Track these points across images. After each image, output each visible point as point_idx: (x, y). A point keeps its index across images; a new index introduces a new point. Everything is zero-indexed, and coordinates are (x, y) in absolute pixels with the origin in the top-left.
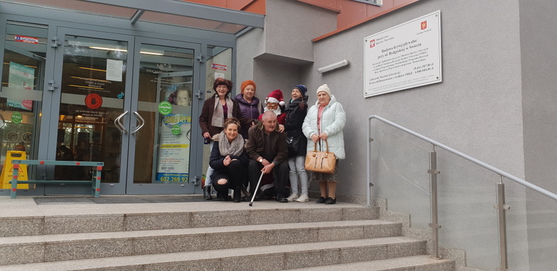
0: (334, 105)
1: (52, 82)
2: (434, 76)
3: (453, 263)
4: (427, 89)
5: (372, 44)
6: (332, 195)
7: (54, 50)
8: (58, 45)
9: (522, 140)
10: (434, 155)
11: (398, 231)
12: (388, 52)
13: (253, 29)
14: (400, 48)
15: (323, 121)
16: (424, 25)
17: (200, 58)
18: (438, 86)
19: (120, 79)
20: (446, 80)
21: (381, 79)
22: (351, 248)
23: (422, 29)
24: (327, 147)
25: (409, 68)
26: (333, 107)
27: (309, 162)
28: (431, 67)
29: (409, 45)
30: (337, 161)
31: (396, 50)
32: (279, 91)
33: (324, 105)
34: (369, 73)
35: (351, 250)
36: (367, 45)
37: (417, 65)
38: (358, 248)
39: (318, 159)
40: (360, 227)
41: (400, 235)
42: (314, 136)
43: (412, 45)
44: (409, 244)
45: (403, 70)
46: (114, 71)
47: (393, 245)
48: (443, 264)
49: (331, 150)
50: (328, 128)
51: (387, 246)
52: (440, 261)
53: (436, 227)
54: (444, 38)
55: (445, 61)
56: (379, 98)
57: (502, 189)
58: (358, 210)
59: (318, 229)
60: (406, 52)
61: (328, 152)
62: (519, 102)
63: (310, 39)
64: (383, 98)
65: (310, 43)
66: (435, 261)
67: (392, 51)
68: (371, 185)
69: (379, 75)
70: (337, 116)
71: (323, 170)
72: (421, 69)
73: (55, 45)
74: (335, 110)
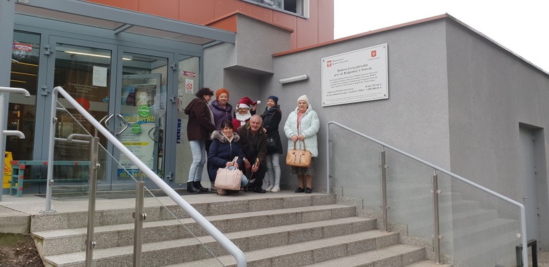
0: (311, 113)
1: (45, 87)
2: (382, 93)
3: (398, 234)
4: (376, 103)
5: (329, 64)
6: (309, 186)
7: (46, 57)
8: (51, 53)
9: (449, 144)
10: (383, 154)
11: (353, 212)
12: (343, 72)
13: (222, 43)
14: (354, 70)
15: (302, 126)
16: (374, 54)
17: (173, 66)
18: (385, 102)
19: (105, 85)
20: (391, 97)
21: (337, 93)
22: (330, 226)
23: (372, 56)
24: (305, 147)
25: (362, 86)
26: (309, 114)
27: (289, 158)
28: (379, 86)
29: (361, 68)
30: (313, 158)
31: (349, 71)
32: (246, 98)
33: (303, 111)
34: (326, 87)
35: (330, 227)
36: (324, 65)
37: (368, 84)
38: (335, 226)
39: (298, 156)
40: (329, 210)
41: (355, 215)
42: (294, 137)
43: (364, 68)
44: (366, 222)
45: (356, 87)
46: (99, 77)
47: (356, 223)
48: (392, 235)
49: (307, 149)
50: (305, 131)
51: (352, 224)
52: (390, 233)
53: (386, 209)
54: (390, 65)
55: (391, 82)
56: (335, 108)
57: (436, 178)
58: (322, 197)
59: (302, 213)
60: (359, 73)
61: (305, 150)
62: (446, 117)
63: (271, 54)
64: (339, 108)
65: (271, 57)
66: (386, 234)
67: (346, 71)
68: (330, 176)
69: (335, 89)
70: (313, 122)
71: (301, 165)
72: (372, 88)
73: (48, 53)
74: (311, 117)
